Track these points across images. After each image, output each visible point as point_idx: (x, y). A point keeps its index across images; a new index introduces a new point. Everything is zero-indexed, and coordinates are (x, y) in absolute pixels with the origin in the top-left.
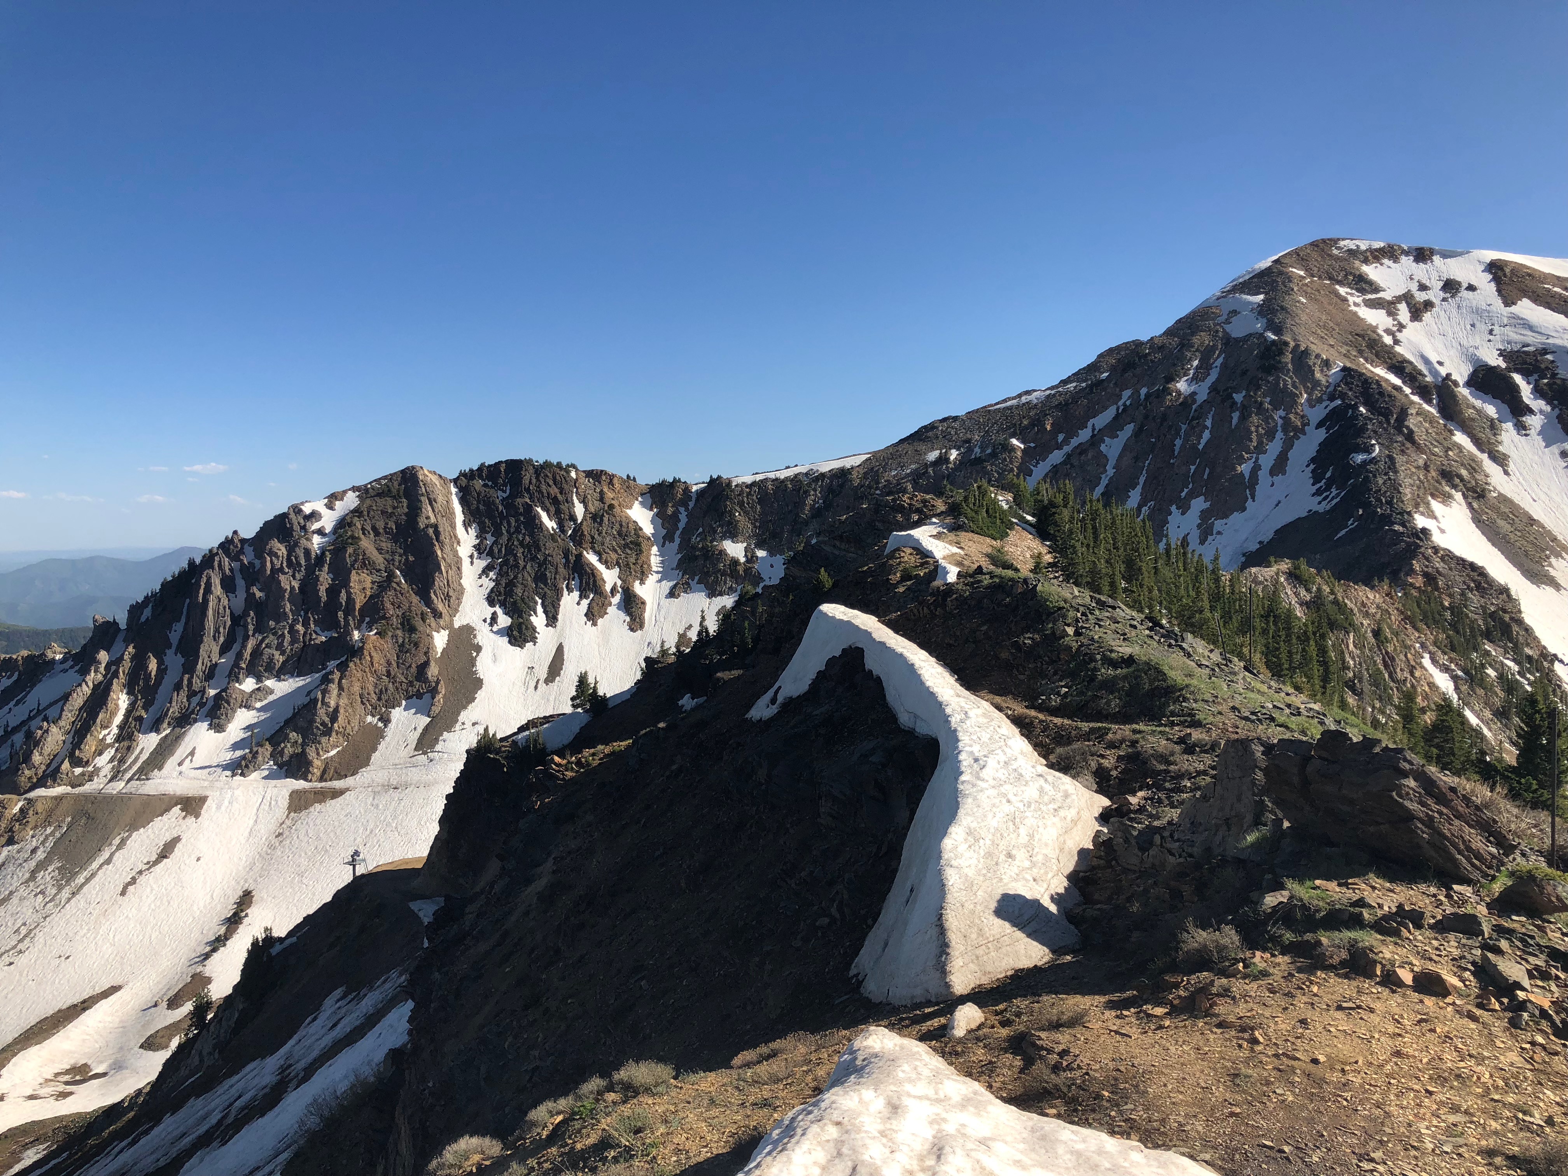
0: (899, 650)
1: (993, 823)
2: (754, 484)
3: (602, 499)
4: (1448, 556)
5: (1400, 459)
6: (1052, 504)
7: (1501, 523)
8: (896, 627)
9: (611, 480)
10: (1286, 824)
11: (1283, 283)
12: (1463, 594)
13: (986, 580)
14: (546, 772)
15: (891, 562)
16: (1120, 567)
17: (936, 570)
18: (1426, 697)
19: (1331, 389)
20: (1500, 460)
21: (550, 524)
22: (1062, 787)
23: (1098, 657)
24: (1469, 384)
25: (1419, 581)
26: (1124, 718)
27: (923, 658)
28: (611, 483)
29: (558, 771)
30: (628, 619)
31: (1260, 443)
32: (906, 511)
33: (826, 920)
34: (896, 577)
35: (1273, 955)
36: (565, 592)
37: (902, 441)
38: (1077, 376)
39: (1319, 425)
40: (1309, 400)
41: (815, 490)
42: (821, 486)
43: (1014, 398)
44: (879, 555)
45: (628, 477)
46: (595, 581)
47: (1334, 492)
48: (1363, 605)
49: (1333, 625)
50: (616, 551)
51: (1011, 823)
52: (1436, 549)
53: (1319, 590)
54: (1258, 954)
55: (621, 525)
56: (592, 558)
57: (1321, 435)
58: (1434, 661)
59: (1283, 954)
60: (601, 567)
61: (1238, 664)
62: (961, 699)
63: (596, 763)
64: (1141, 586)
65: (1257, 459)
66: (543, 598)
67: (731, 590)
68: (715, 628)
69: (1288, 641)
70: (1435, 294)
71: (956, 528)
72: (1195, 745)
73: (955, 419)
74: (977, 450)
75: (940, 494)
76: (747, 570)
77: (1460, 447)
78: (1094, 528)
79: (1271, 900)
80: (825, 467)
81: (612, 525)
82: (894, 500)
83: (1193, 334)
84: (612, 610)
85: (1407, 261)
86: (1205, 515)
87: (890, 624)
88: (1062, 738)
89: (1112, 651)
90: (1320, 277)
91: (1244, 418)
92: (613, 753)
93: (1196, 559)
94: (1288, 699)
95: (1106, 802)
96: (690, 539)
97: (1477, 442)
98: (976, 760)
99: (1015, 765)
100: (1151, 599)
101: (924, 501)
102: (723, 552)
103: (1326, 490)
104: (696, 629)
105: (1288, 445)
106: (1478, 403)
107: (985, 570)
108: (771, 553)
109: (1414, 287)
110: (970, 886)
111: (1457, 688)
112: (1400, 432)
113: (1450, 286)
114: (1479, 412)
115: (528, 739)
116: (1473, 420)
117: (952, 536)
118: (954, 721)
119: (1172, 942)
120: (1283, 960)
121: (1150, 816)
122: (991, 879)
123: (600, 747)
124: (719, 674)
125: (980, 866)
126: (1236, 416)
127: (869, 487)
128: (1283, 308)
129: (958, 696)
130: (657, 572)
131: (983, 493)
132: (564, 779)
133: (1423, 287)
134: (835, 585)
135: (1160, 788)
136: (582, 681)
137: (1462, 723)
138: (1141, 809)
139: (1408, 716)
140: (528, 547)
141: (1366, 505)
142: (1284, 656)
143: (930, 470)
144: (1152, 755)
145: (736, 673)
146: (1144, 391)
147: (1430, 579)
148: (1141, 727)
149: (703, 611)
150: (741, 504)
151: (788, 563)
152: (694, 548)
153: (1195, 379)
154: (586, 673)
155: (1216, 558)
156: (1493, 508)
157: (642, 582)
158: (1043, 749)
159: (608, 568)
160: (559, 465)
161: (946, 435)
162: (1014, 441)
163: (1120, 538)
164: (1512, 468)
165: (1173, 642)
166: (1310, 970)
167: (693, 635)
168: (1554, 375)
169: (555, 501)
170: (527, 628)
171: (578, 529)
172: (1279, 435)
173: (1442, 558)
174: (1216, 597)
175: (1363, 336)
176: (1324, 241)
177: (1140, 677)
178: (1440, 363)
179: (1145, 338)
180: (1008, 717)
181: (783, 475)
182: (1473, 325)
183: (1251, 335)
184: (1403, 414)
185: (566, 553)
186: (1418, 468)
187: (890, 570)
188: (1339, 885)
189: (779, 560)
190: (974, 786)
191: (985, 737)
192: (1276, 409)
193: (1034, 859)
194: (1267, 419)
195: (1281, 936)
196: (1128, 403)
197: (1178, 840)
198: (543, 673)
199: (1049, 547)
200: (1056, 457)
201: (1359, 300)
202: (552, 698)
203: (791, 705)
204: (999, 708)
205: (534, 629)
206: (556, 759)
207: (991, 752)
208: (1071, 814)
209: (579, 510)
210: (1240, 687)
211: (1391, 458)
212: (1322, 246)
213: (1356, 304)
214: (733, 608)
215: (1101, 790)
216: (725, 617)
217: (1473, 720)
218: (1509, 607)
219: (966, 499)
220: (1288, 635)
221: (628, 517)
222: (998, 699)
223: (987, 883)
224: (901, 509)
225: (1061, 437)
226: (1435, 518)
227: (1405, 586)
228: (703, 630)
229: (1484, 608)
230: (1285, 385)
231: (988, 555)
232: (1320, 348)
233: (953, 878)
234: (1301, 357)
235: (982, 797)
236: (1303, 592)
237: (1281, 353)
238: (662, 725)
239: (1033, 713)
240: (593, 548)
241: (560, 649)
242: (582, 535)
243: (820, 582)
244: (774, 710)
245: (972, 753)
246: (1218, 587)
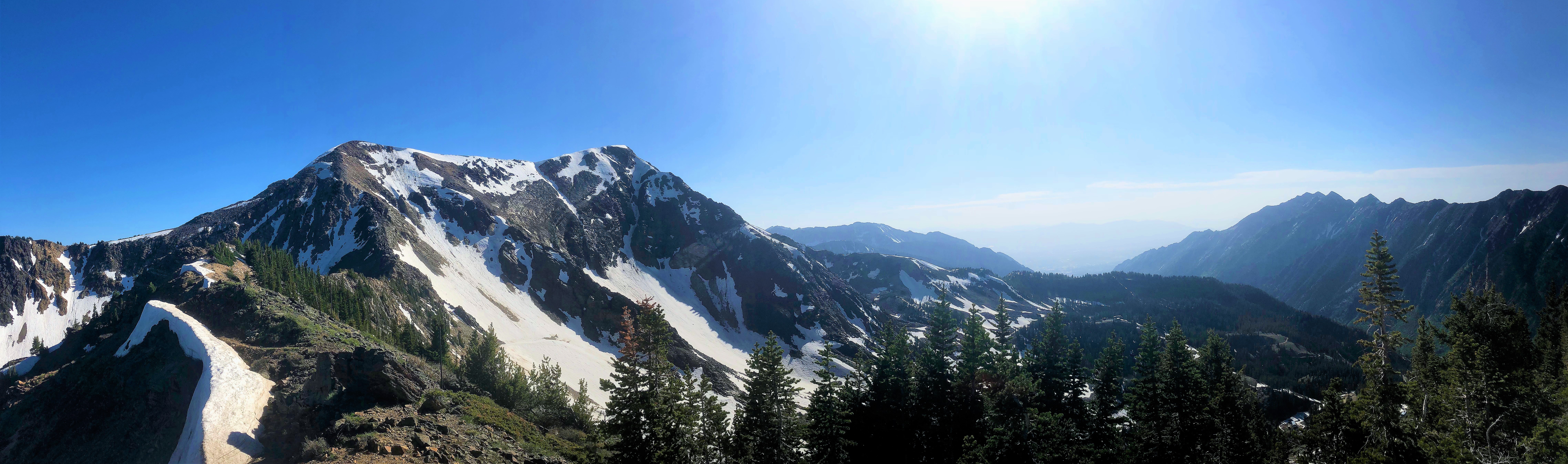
0: (184, 320)
1: (226, 398)
2: (119, 244)
3: (45, 253)
4: (406, 265)
5: (386, 228)
6: (252, 250)
7: (423, 252)
8: (185, 309)
9: (49, 244)
10: (344, 388)
11: (339, 158)
12: (412, 279)
13: (223, 286)
14: (15, 389)
15: (183, 278)
16: (280, 275)
17: (203, 281)
18: (401, 321)
19: (360, 200)
20: (421, 228)
21: (19, 266)
22: (256, 379)
23: (270, 318)
24: (409, 199)
25: (396, 275)
26: (281, 344)
27: (195, 323)
28: (49, 246)
29: (21, 388)
30: (59, 310)
31: (334, 222)
32: (189, 255)
33: (153, 450)
34: (185, 285)
35: (339, 449)
36: (27, 298)
37: (187, 224)
38: (260, 195)
39: (356, 215)
40: (351, 205)
41: (148, 246)
42: (151, 244)
43: (234, 205)
44: (177, 275)
45: (58, 242)
46: (42, 293)
47: (363, 241)
48: (376, 286)
49: (365, 295)
50: (52, 278)
51: (234, 398)
52: (401, 262)
53: (359, 281)
54: (333, 448)
55: (55, 266)
56: (40, 282)
57: (357, 219)
58: (403, 306)
59: (343, 447)
60: (45, 286)
61: (327, 316)
62: (213, 341)
63: (40, 383)
64: (289, 283)
65: (333, 229)
66: (16, 302)
67: (109, 294)
68: (101, 312)
69: (348, 303)
70: (395, 165)
71: (211, 262)
72: (309, 355)
73: (210, 213)
74: (220, 227)
75: (204, 247)
76: (117, 284)
77: (407, 223)
78: (269, 259)
79: (338, 423)
80: (152, 236)
81: (50, 265)
82: (184, 250)
83: (305, 178)
84: (51, 306)
85: (384, 152)
86: (313, 252)
87: (182, 309)
88: (257, 356)
89: (275, 315)
90: (353, 156)
91: (327, 212)
92: (49, 377)
93: (310, 271)
94: (346, 331)
95: (274, 384)
96: (88, 270)
97: (413, 221)
98: (219, 370)
99: (235, 370)
100: (293, 288)
101: (197, 250)
102: (105, 276)
103: (360, 241)
104: (92, 313)
105: (344, 223)
106: (412, 206)
107: (222, 282)
108: (128, 276)
109: (387, 162)
110: (216, 430)
111: (411, 317)
112: (386, 218)
113: (400, 161)
114: (413, 209)
115: (8, 371)
116: (411, 213)
117: (209, 265)
118: (209, 352)
119: (300, 447)
120: (343, 450)
121: (292, 388)
122: (225, 425)
123: (43, 375)
124: (100, 336)
125: (220, 420)
126: (324, 211)
127: (173, 244)
128: (340, 168)
129: (211, 340)
130: (73, 287)
131: (223, 246)
132: (24, 392)
133: (390, 162)
134: (157, 290)
135: (296, 375)
136: (36, 341)
137: (413, 331)
138: (288, 386)
139: (394, 330)
140: (8, 278)
141: (375, 247)
142: (346, 310)
143: (200, 236)
144: (292, 360)
145: (109, 335)
146: (288, 201)
147: (400, 274)
148: (287, 348)
149: (95, 305)
150: (113, 254)
151: (136, 280)
152: (91, 274)
153: (306, 196)
154: (37, 337)
155: (318, 270)
156: (420, 246)
157: (65, 292)
158: (248, 361)
159: (48, 286)
160: (23, 238)
161: (206, 221)
162: (236, 223)
163: (280, 263)
164: (426, 231)
165: (300, 309)
166: (353, 453)
167: (91, 316)
168: (437, 197)
169: (22, 255)
170: (8, 317)
171: (33, 268)
172: (341, 219)
173: (403, 266)
174: (319, 286)
175: (370, 180)
176: (353, 142)
177: (287, 325)
178: (398, 191)
179: (287, 179)
180: (233, 348)
181: (133, 239)
182: (409, 177)
183: (328, 178)
184: (387, 211)
185: (27, 280)
186: (393, 231)
187: (182, 281)
188: (365, 413)
189: (132, 278)
190: (217, 382)
191: (223, 358)
192: (339, 208)
193: (244, 414)
194: (336, 212)
195: (342, 439)
196: (282, 206)
197: (303, 399)
198: (16, 337)
199: (252, 268)
200: (253, 229)
201: (368, 166)
202: (21, 350)
203: (136, 349)
204: (229, 344)
205: (12, 317)
206: (20, 382)
207: (225, 365)
208: (260, 391)
209: (34, 259)
210: (327, 327)
211: (383, 228)
212: (353, 144)
213: (367, 167)
214: (110, 302)
215: (272, 378)
216: (106, 306)
217: (418, 328)
218: (427, 284)
219: (215, 248)
220: (348, 301)
221: (58, 261)
222: (229, 340)
223: (223, 428)
224: (187, 254)
225: (255, 221)
226: (400, 251)
227: (391, 278)
228: (95, 313)
229: (419, 285)
230: (342, 199)
231: (225, 273)
232: (354, 184)
233: (208, 427)
234: (348, 187)
235: (221, 387)
236: (353, 282)
237: (339, 186)
238: (73, 362)
239: (244, 345)
240: (41, 277)
241: (25, 326)
242: (35, 270)
243: (150, 288)
244: (127, 351)
245: (217, 366)
246: (319, 282)
